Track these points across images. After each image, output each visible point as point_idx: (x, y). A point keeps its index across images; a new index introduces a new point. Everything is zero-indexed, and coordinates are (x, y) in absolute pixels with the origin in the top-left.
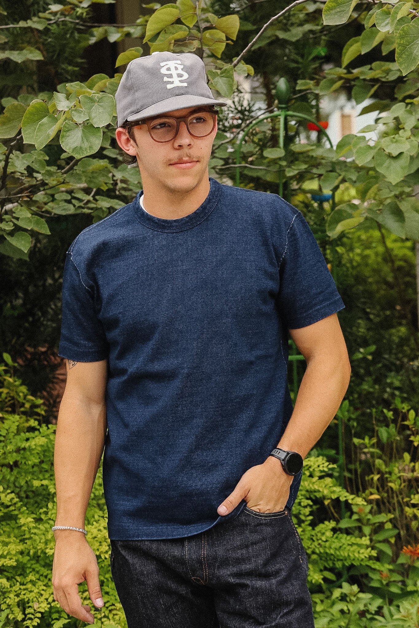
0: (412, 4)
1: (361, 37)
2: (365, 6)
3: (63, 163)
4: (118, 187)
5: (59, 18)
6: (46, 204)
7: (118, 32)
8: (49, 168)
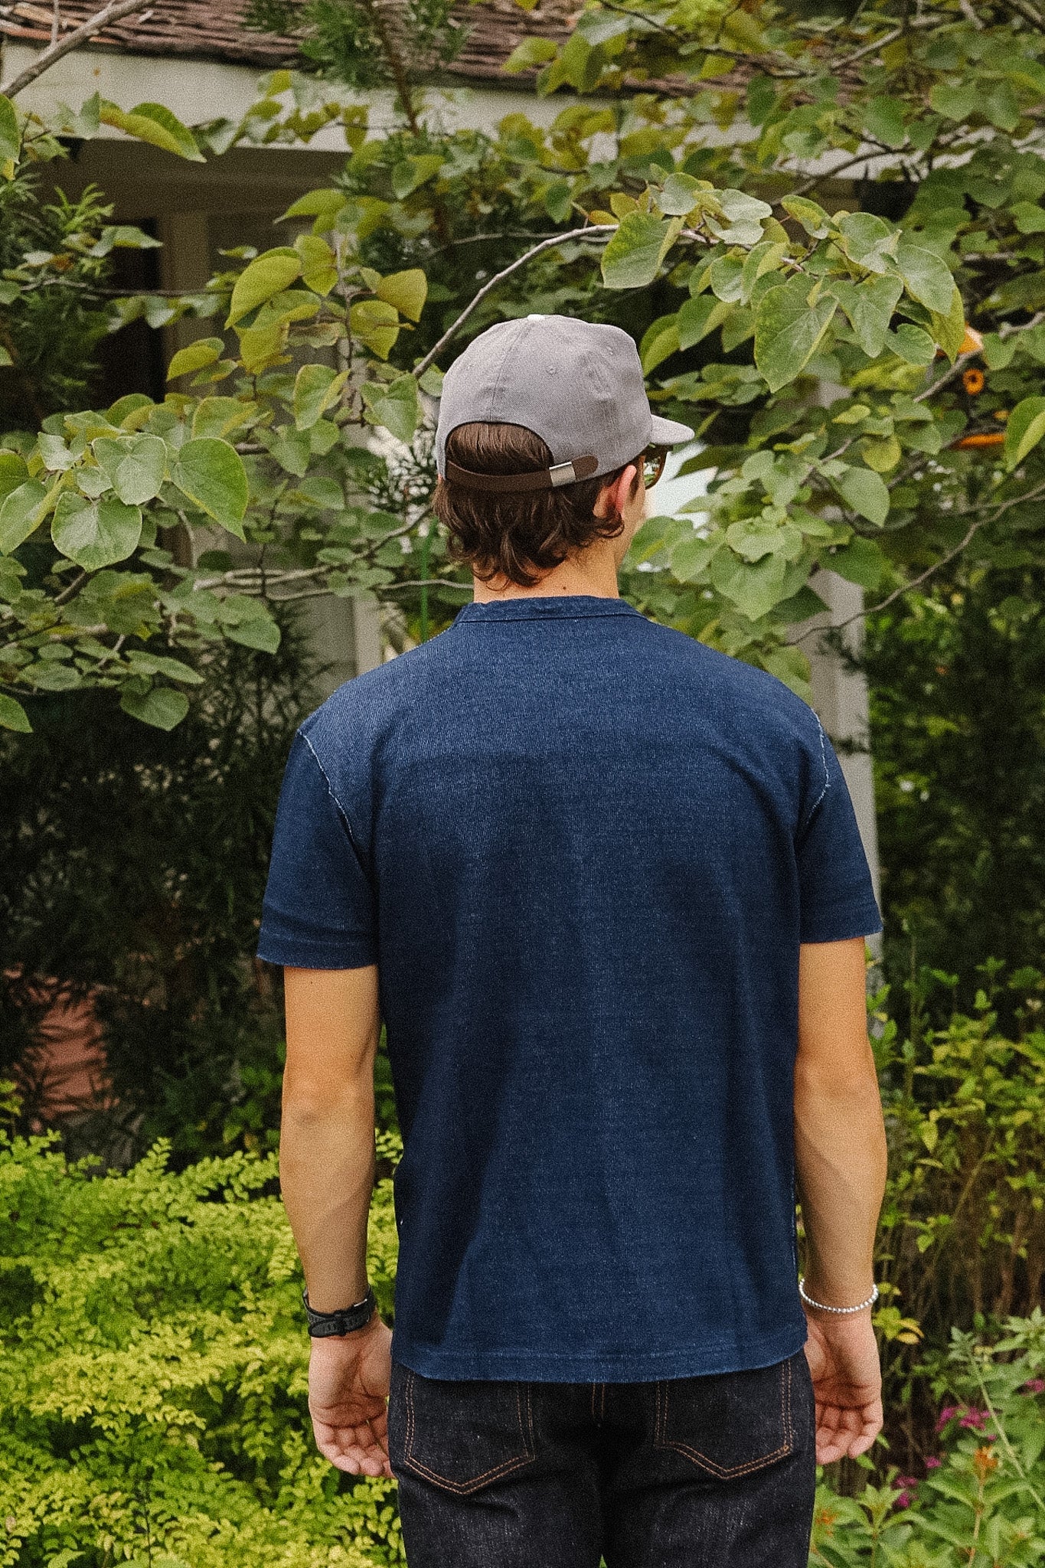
0: (788, 248)
1: (678, 316)
2: (684, 250)
3: (55, 581)
4: (171, 632)
5: (43, 280)
6: (21, 667)
7: (168, 307)
8: (27, 593)
